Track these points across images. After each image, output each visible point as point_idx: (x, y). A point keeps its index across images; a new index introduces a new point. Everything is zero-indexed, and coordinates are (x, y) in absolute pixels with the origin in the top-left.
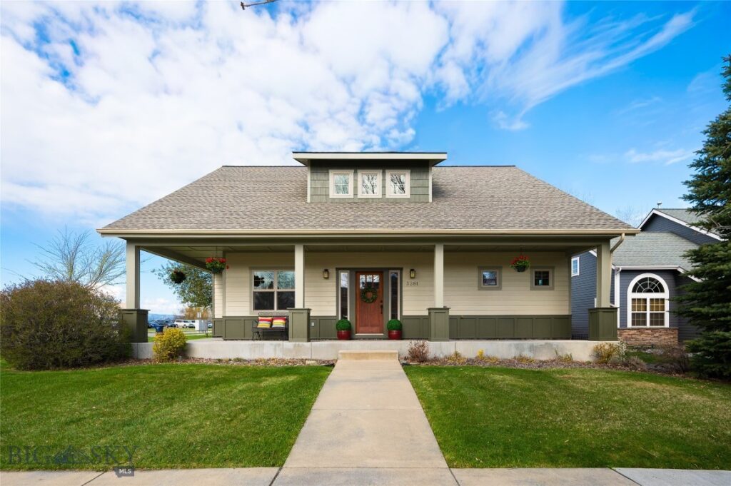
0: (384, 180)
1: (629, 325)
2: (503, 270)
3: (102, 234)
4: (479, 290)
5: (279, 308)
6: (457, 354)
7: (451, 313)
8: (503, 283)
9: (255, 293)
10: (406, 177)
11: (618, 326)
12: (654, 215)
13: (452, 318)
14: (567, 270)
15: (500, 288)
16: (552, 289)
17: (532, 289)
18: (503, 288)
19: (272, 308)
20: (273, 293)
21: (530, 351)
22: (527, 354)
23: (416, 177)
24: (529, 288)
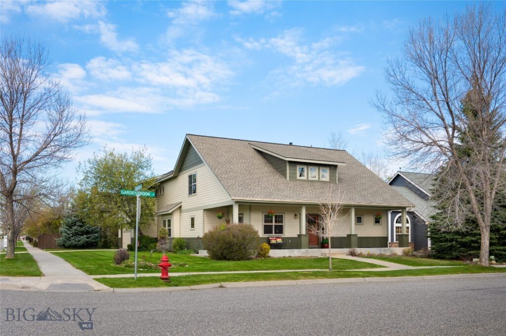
0: (319, 172)
1: (395, 241)
2: (364, 216)
5: (275, 233)
6: (361, 253)
7: (358, 236)
8: (364, 222)
9: (265, 226)
11: (410, 241)
12: (398, 175)
13: (359, 238)
14: (386, 216)
15: (363, 225)
16: (381, 225)
17: (374, 225)
19: (272, 233)
20: (272, 225)
22: (383, 253)
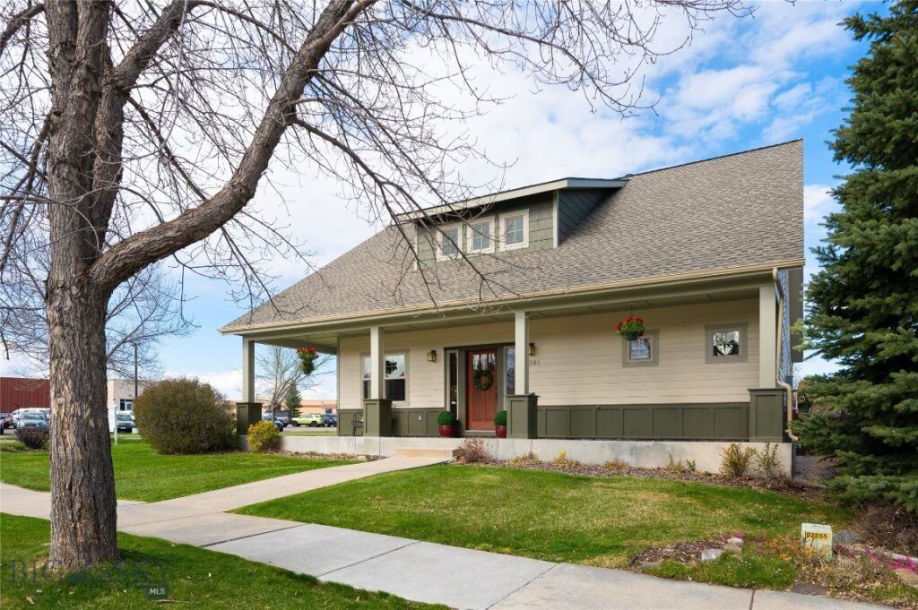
2: (661, 335)
3: (223, 332)
4: (624, 366)
8: (661, 356)
9: (365, 382)
10: (525, 218)
15: (655, 363)
17: (708, 362)
18: (660, 362)
21: (631, 454)
22: (626, 458)
23: (536, 217)
24: (704, 360)
